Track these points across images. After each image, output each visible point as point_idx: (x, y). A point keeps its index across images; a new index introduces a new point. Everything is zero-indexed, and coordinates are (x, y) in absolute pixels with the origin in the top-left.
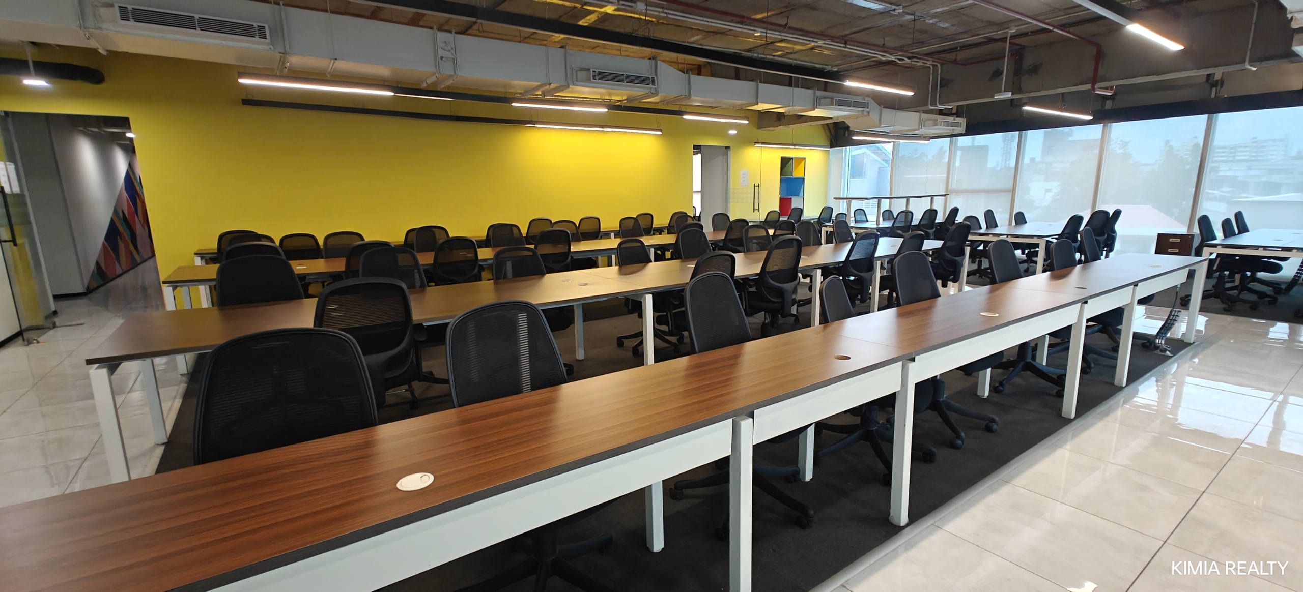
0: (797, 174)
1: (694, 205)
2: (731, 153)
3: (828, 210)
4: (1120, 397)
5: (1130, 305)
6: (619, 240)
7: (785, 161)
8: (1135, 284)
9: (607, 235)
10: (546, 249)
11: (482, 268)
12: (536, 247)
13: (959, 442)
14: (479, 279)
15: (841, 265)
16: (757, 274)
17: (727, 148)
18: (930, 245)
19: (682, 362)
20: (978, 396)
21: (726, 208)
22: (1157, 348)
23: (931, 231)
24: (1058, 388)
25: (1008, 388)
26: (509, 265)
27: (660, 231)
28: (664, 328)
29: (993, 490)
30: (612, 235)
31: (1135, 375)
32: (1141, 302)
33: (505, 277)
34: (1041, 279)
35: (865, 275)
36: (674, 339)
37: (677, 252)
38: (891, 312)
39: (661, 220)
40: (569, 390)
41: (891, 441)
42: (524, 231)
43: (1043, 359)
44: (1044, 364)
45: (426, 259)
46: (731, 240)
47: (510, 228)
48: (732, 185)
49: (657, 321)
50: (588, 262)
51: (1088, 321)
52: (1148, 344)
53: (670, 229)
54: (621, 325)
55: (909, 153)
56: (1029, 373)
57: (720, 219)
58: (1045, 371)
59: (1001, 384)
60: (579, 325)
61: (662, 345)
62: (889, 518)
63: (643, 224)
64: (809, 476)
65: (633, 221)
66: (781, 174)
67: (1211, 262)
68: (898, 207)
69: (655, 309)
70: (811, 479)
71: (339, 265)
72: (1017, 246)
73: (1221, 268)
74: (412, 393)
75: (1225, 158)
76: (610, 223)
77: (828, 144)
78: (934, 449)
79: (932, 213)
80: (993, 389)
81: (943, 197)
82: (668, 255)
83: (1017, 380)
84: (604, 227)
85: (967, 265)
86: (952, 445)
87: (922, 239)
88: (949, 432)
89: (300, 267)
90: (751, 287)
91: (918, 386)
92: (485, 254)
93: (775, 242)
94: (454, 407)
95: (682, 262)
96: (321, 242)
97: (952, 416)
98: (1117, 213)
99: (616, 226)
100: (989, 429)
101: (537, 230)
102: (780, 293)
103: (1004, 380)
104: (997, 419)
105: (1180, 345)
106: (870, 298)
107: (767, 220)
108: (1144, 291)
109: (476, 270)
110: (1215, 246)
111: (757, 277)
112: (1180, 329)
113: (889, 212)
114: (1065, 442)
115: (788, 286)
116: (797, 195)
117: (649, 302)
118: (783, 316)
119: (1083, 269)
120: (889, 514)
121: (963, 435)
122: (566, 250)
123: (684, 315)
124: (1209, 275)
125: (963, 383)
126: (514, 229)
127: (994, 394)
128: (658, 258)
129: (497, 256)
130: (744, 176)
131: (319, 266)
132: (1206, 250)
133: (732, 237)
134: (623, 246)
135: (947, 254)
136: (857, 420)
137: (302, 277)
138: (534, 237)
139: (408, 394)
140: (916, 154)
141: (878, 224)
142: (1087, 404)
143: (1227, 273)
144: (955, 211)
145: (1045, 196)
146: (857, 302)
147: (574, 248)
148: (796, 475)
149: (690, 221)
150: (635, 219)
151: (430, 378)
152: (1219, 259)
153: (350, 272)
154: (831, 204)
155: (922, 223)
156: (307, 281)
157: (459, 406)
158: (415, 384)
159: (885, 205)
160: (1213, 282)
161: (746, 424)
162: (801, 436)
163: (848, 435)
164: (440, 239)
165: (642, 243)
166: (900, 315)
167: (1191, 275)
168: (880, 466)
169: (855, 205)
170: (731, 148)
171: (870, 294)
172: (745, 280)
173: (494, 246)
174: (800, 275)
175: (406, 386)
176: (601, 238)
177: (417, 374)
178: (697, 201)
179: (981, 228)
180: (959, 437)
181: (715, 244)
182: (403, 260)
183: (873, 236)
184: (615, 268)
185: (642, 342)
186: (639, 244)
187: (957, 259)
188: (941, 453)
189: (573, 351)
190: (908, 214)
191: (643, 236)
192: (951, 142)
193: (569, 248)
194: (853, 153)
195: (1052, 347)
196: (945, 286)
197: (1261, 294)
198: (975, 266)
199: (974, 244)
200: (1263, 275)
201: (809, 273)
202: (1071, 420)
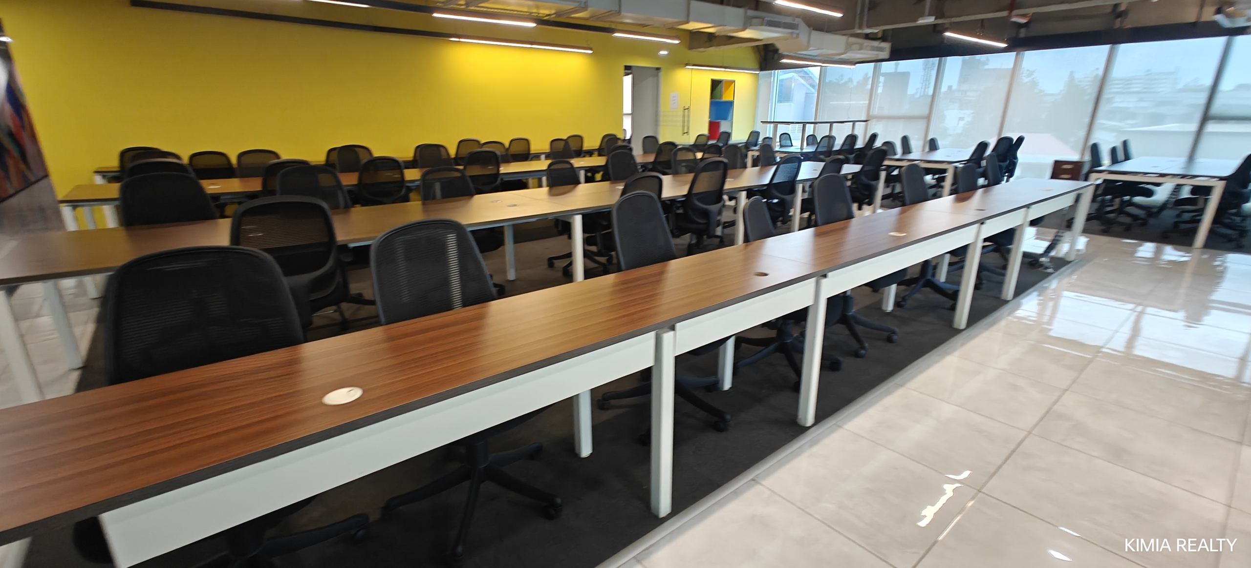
0: (726, 97)
1: (624, 128)
2: (662, 74)
3: (755, 134)
4: (1005, 309)
5: (1022, 226)
6: (549, 162)
7: (715, 84)
8: (1028, 206)
9: (537, 157)
10: (475, 171)
11: (409, 190)
12: (465, 168)
13: (863, 352)
14: (406, 199)
15: (765, 188)
16: (684, 196)
17: (658, 69)
18: (849, 169)
19: (609, 279)
20: (883, 310)
21: (656, 131)
22: (1041, 265)
23: (852, 156)
24: (952, 302)
25: (909, 303)
26: (438, 187)
27: (590, 153)
28: (594, 249)
29: (888, 393)
30: (543, 157)
31: (1021, 290)
32: (1033, 223)
33: (434, 198)
34: (946, 201)
35: (787, 197)
36: (603, 260)
37: (608, 174)
38: (809, 232)
39: (592, 142)
40: (498, 307)
41: (801, 352)
42: (452, 152)
43: (942, 276)
44: (943, 280)
45: (349, 180)
46: (661, 163)
47: (437, 148)
48: (662, 108)
49: (587, 241)
50: (518, 183)
51: (985, 240)
52: (1034, 262)
53: (600, 152)
54: (551, 246)
55: (836, 79)
56: (928, 289)
57: (650, 142)
58: (942, 287)
59: (904, 299)
60: (509, 247)
61: (592, 265)
62: (797, 420)
63: (573, 146)
64: (727, 385)
65: (563, 143)
66: (711, 98)
67: (1098, 185)
68: (822, 131)
69: (585, 230)
70: (730, 388)
71: (255, 185)
72: (928, 171)
73: (1104, 193)
74: (342, 314)
75: (1120, 91)
76: (540, 144)
77: (758, 67)
78: (841, 359)
79: (852, 138)
80: (897, 304)
81: (864, 123)
82: (598, 176)
83: (918, 296)
84: (534, 148)
85: (881, 189)
86: (857, 355)
87: (841, 163)
88: (855, 345)
89: (212, 187)
90: (678, 208)
91: (829, 300)
92: (412, 175)
93: (702, 164)
94: (381, 325)
95: (611, 183)
96: (234, 160)
97: (859, 329)
98: (1020, 140)
99: (546, 148)
100: (889, 340)
101: (465, 152)
102: (706, 214)
103: (907, 296)
104: (897, 330)
105: (1060, 263)
106: (790, 219)
107: (697, 143)
108: (1036, 213)
109: (404, 191)
110: (1100, 172)
111: (683, 199)
112: (1063, 249)
113: (812, 137)
114: (955, 349)
115: (714, 208)
116: (725, 118)
117: (578, 223)
118: (709, 237)
119: (985, 192)
120: (796, 416)
121: (866, 345)
122: (495, 172)
123: (611, 236)
124: (1094, 199)
125: (868, 299)
126: (442, 149)
127: (897, 308)
128: (589, 180)
129: (424, 176)
130: (674, 99)
131: (234, 185)
132: (1093, 176)
133: (661, 159)
134: (552, 168)
135: (864, 178)
136: (773, 334)
137: (216, 197)
138: (462, 159)
139: (337, 315)
140: (842, 80)
141: (802, 148)
142: (977, 315)
143: (1109, 197)
144: (874, 137)
145: (958, 124)
146: (779, 222)
147: (504, 169)
148: (715, 386)
149: (620, 143)
150: (565, 141)
151: (359, 300)
152: (1104, 185)
153: (267, 191)
154: (759, 128)
155: (844, 147)
156: (222, 201)
157: (387, 324)
158: (344, 305)
159: (810, 130)
160: (1096, 205)
161: (668, 337)
162: (722, 347)
163: (763, 347)
164: (364, 159)
165: (571, 164)
166: (817, 235)
167: (1078, 199)
168: (792, 375)
169: (782, 129)
170: (662, 70)
171: (791, 216)
172: (673, 201)
173: (422, 167)
174: (725, 197)
175: (334, 308)
176: (531, 160)
177: (343, 295)
178: (627, 124)
179: (896, 154)
180: (863, 348)
181: (645, 166)
182: (325, 180)
183: (796, 160)
184: (545, 190)
185: (571, 264)
186: (569, 166)
187: (873, 183)
188: (847, 362)
189: (504, 271)
190: (830, 138)
191: (573, 158)
192: (876, 67)
193: (498, 170)
194: (781, 77)
195: (950, 264)
196: (860, 208)
197: (1135, 217)
198: (888, 191)
199: (890, 168)
200: (1138, 199)
201: (734, 196)
202: (962, 330)
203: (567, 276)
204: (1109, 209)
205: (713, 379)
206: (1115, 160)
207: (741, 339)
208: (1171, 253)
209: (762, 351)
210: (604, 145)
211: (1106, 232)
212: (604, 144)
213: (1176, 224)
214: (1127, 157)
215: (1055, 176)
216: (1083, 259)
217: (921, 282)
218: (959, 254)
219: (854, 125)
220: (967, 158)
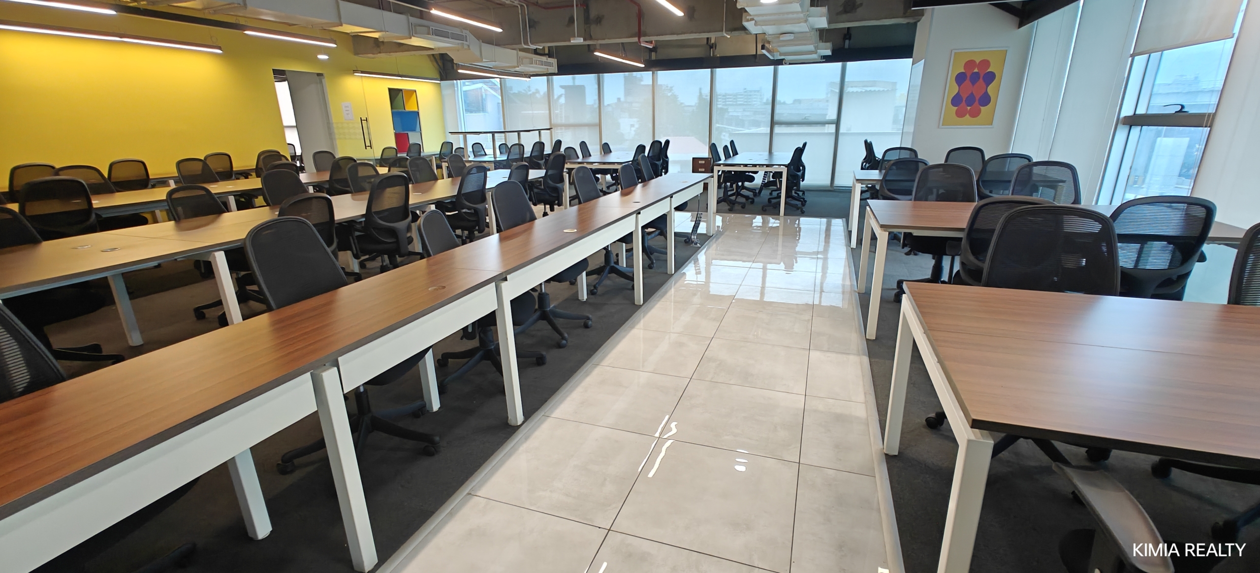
0: (410, 107)
2: (326, 81)
3: (447, 145)
4: (672, 281)
5: (670, 212)
7: (394, 94)
8: (671, 196)
9: (163, 183)
15: (455, 199)
17: (320, 75)
20: (578, 300)
21: (333, 145)
23: (542, 162)
24: (632, 282)
25: (600, 290)
27: (245, 174)
28: (251, 288)
29: (587, 374)
30: (172, 182)
31: (680, 264)
35: (478, 206)
43: (623, 263)
44: (625, 266)
46: (338, 181)
48: (334, 119)
57: (322, 158)
58: (623, 271)
59: (595, 287)
60: (123, 303)
62: (509, 422)
64: (436, 405)
65: (198, 163)
66: (392, 108)
68: (512, 140)
70: (439, 408)
75: (731, 103)
77: (438, 76)
78: (544, 353)
79: (540, 145)
82: (259, 200)
86: (559, 346)
88: (557, 336)
93: (384, 180)
95: (271, 209)
98: (667, 142)
100: (586, 326)
102: (393, 232)
103: (597, 284)
104: (590, 316)
105: (705, 238)
107: (384, 157)
108: (678, 200)
110: (719, 165)
111: (362, 219)
114: (638, 322)
116: (414, 130)
117: (221, 260)
118: (403, 254)
120: (507, 419)
122: (83, 207)
124: (719, 187)
127: (592, 296)
128: (241, 207)
130: (348, 109)
133: (335, 178)
134: (174, 196)
135: (550, 182)
136: (474, 343)
141: (495, 157)
142: (650, 291)
144: (559, 143)
146: (476, 232)
149: (285, 161)
152: (723, 174)
154: (451, 139)
155: (533, 155)
159: (500, 139)
161: (329, 375)
162: (421, 362)
163: (469, 359)
165: (206, 190)
166: (502, 240)
167: (706, 187)
170: (325, 75)
178: (292, 137)
179: (578, 158)
180: (563, 338)
183: (481, 169)
184: (168, 224)
185: (225, 311)
192: (548, 80)
194: (465, 88)
202: (640, 306)
203: (221, 321)
204: (730, 193)
205: (418, 403)
206: (727, 156)
207: (440, 353)
209: (468, 362)
210: (261, 165)
211: (731, 211)
212: (261, 162)
213: (769, 200)
214: (735, 153)
215: (695, 171)
217: (608, 268)
219: (540, 133)
220: (632, 159)
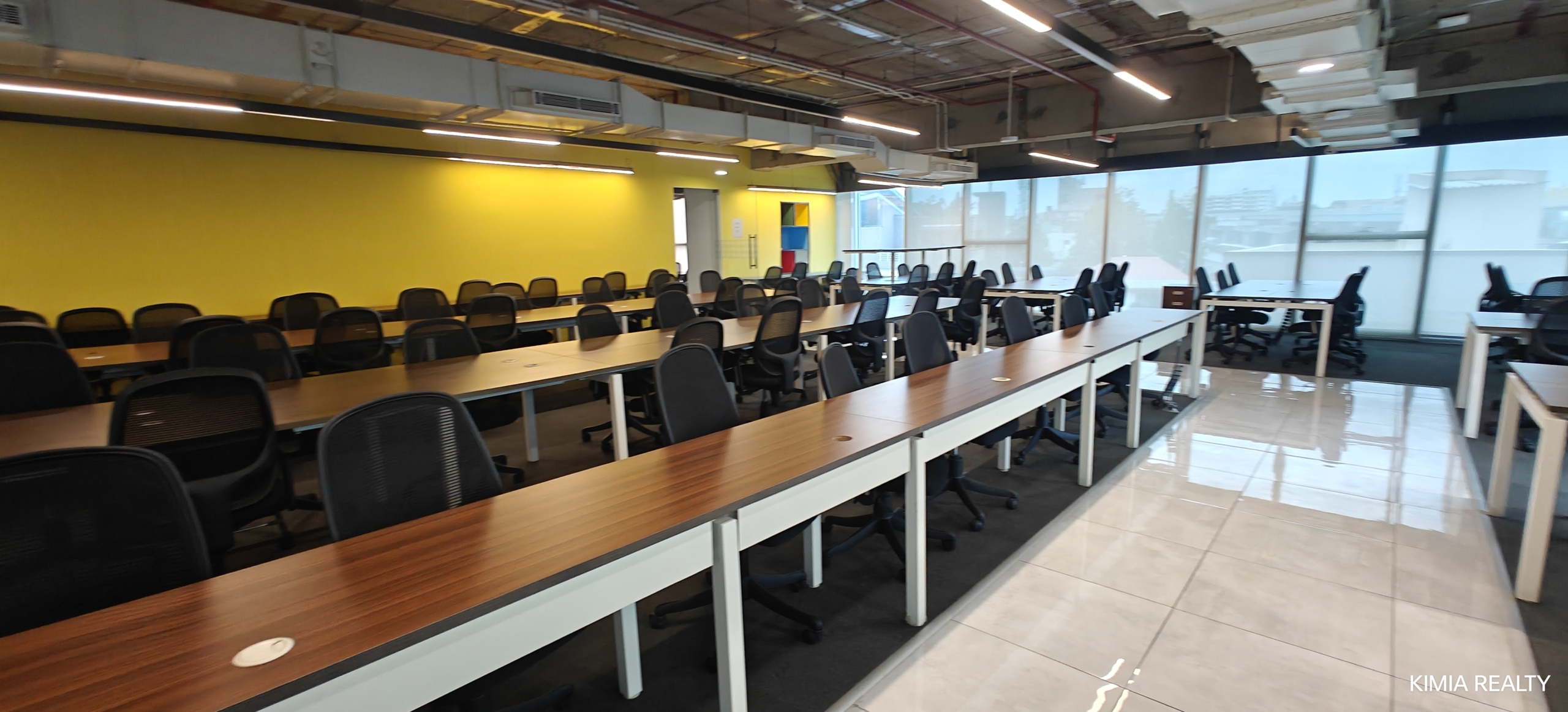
0: (800, 223)
1: (677, 261)
2: (720, 197)
3: (838, 265)
4: (1133, 459)
5: (1135, 363)
6: (582, 306)
7: (786, 207)
8: (1139, 340)
9: (566, 300)
10: (484, 321)
11: (390, 349)
12: (468, 320)
13: (979, 524)
14: (388, 363)
15: (850, 329)
16: (751, 344)
17: (716, 191)
19: (656, 456)
20: (998, 469)
21: (717, 264)
22: (1165, 405)
23: (950, 288)
24: (1075, 454)
25: (1028, 459)
26: (431, 345)
27: (635, 294)
28: (640, 415)
29: (1012, 573)
30: (574, 300)
31: (1147, 435)
32: (1148, 358)
33: (425, 359)
34: (1054, 338)
35: (876, 339)
36: (654, 428)
37: (659, 319)
38: (904, 380)
39: (637, 279)
40: (506, 503)
41: (903, 530)
42: (452, 297)
43: (1061, 425)
44: (1062, 429)
45: (299, 340)
46: (723, 303)
47: (432, 294)
48: (723, 237)
49: (628, 406)
50: (542, 335)
51: (1098, 381)
52: (1157, 402)
53: (648, 292)
54: (583, 415)
55: (927, 200)
56: (1046, 441)
57: (709, 278)
58: (1062, 437)
59: (1021, 454)
60: (529, 418)
61: (639, 435)
62: (907, 619)
63: (613, 285)
64: (817, 580)
65: (599, 283)
66: (783, 223)
67: (1210, 313)
68: (915, 260)
69: (627, 391)
70: (821, 584)
71: (159, 352)
72: (1033, 303)
73: (1218, 321)
74: (283, 526)
75: (1221, 209)
76: (570, 284)
77: (833, 187)
78: (954, 535)
79: (948, 267)
80: (1014, 461)
81: (960, 250)
82: (647, 322)
83: (1037, 449)
84: (563, 290)
85: (985, 325)
86: (972, 528)
87: (936, 297)
88: (969, 515)
89: (88, 358)
90: (747, 359)
91: (929, 465)
92: (394, 329)
93: (771, 305)
94: (333, 542)
95: (661, 332)
96: (129, 318)
97: (972, 495)
98: (1125, 266)
99: (578, 289)
100: (1009, 506)
101: (469, 297)
102: (779, 365)
103: (1024, 450)
104: (1016, 493)
105: (1185, 401)
106: (884, 366)
107: (767, 278)
108: (1148, 347)
109: (381, 352)
110: (1210, 298)
111: (751, 347)
112: (1185, 385)
113: (904, 267)
114: (1084, 511)
115: (790, 356)
116: (801, 247)
117: (617, 383)
118: (786, 393)
119: (1095, 325)
120: (904, 613)
121: (982, 515)
122: (509, 322)
123: (654, 400)
124: (1209, 328)
125: (980, 456)
126: (438, 295)
127: (1015, 466)
128: (634, 328)
129: (409, 332)
130: (737, 226)
131: (127, 354)
132: (1204, 303)
133: (722, 299)
134: (584, 314)
135: (964, 314)
136: (868, 510)
137: (95, 372)
138: (465, 305)
139: (276, 529)
140: (929, 203)
141: (893, 281)
142: (1102, 470)
143: (1223, 325)
144: (972, 265)
145: (1064, 248)
146: (870, 371)
147: (520, 318)
148: (803, 581)
149: (672, 281)
150: (603, 280)
151: (312, 503)
152: (1216, 312)
153: (176, 360)
154: (842, 257)
155: (940, 278)
156: (104, 377)
157: (342, 538)
158: (287, 515)
159: (900, 258)
160: (1213, 334)
161: (728, 527)
162: (806, 531)
163: (859, 528)
164: (325, 310)
165: (608, 309)
166: (912, 385)
167: (1191, 328)
168: (898, 561)
169: (868, 258)
170: (721, 192)
171: (884, 360)
172: (738, 350)
173: (409, 319)
174: (805, 343)
175: (272, 518)
176: (560, 304)
177: (285, 500)
178: (681, 257)
179: (998, 284)
180: (979, 518)
181: (702, 307)
182: (264, 341)
183: (882, 296)
184: (576, 343)
185: (611, 437)
186: (604, 312)
187: (975, 318)
188: (962, 539)
189: (523, 450)
190: (924, 268)
191: (613, 301)
192: (964, 188)
193: (514, 320)
194: (862, 198)
195: (1068, 409)
196: (963, 348)
197: (1254, 346)
198: (995, 326)
199: (991, 301)
200: (1254, 326)
201: (813, 340)
202: (1088, 488)
203: (607, 454)
204: (1226, 337)
205: (797, 574)
206: (1223, 285)
207: (830, 520)
208: (1297, 384)
209: (857, 532)
210: (652, 285)
211: (1227, 364)
212: (652, 282)
213: (1296, 351)
214: (1236, 281)
215: (1167, 304)
216: (1208, 396)
217: (1039, 432)
218: (1074, 396)
219: (949, 252)
220: (1073, 287)
